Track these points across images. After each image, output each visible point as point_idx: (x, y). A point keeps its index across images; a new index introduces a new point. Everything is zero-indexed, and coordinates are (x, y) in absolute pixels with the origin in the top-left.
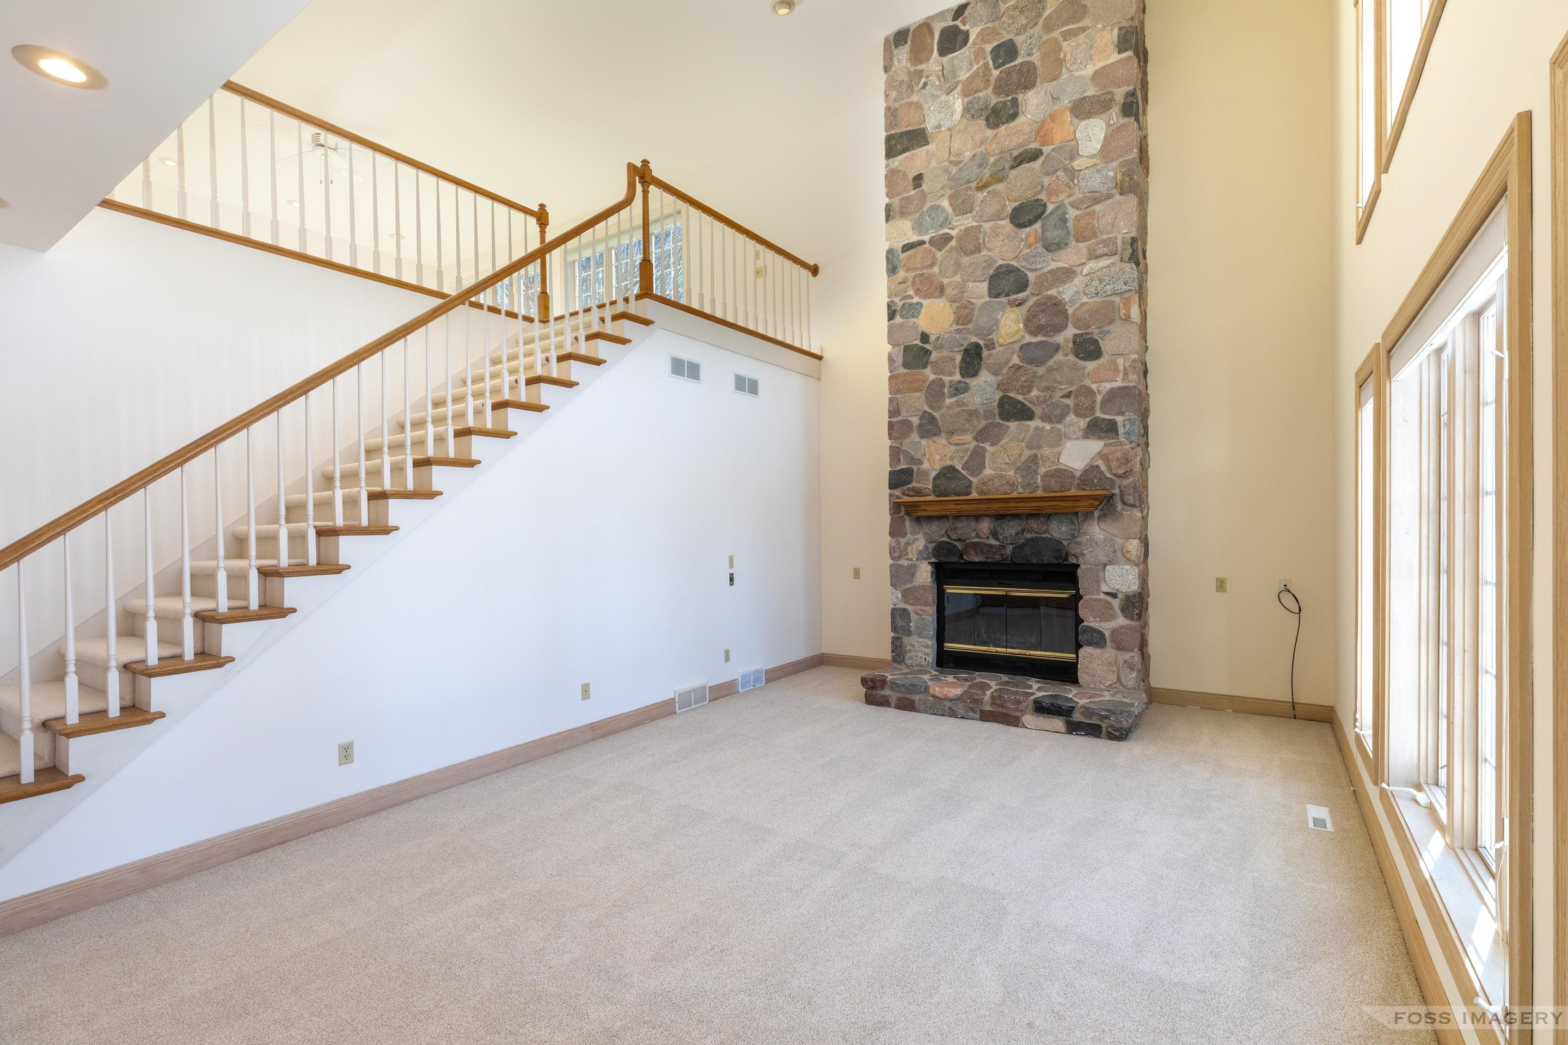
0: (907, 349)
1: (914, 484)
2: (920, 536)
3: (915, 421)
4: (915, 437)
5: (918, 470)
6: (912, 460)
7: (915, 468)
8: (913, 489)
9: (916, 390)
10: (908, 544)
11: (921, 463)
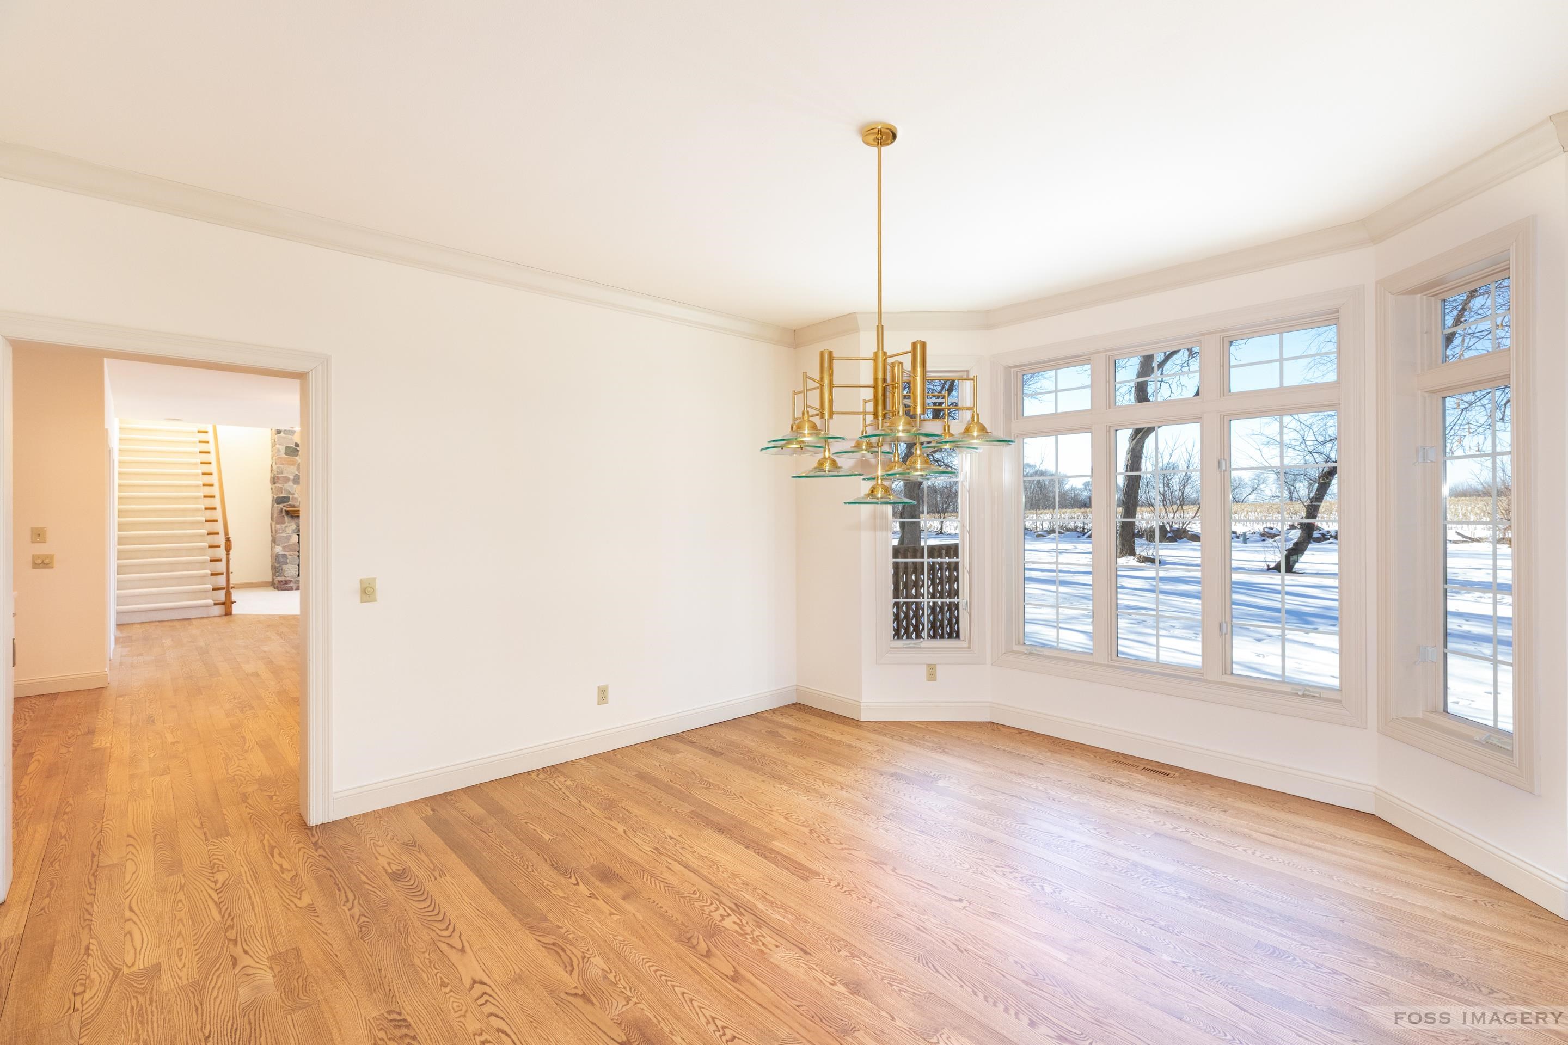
0: (287, 448)
1: (290, 503)
2: (293, 524)
3: (292, 477)
4: (291, 483)
5: (293, 498)
6: (290, 493)
7: (291, 496)
8: (290, 505)
9: (292, 465)
10: (286, 527)
11: (294, 494)
